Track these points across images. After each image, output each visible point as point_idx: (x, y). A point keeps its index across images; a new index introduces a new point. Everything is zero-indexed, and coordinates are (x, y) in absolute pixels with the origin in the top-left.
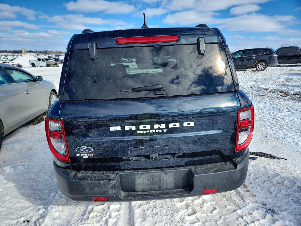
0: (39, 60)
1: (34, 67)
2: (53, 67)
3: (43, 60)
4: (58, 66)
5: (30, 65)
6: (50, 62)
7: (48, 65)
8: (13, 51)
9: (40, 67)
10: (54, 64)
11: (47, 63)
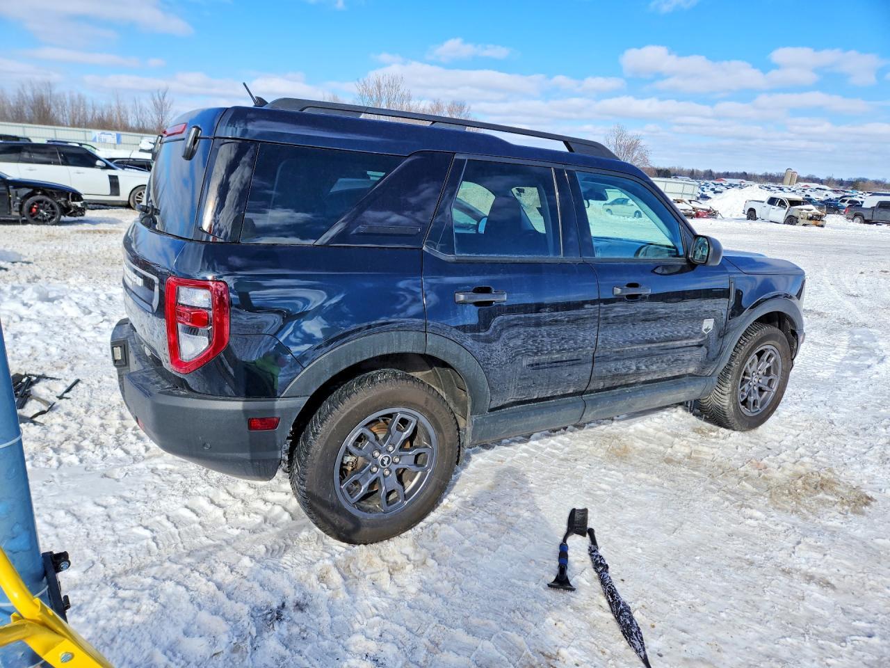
0: (772, 201)
1: (750, 221)
2: (805, 225)
3: (782, 203)
4: (822, 226)
5: (744, 213)
6: (802, 210)
7: (791, 220)
8: (761, 176)
9: (771, 222)
10: (811, 219)
11: (790, 214)
